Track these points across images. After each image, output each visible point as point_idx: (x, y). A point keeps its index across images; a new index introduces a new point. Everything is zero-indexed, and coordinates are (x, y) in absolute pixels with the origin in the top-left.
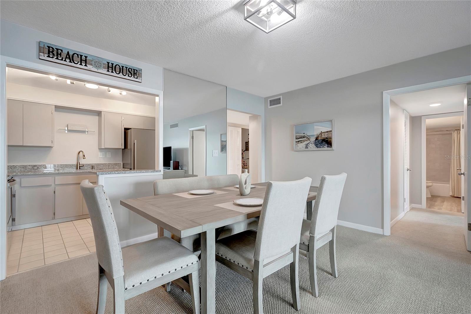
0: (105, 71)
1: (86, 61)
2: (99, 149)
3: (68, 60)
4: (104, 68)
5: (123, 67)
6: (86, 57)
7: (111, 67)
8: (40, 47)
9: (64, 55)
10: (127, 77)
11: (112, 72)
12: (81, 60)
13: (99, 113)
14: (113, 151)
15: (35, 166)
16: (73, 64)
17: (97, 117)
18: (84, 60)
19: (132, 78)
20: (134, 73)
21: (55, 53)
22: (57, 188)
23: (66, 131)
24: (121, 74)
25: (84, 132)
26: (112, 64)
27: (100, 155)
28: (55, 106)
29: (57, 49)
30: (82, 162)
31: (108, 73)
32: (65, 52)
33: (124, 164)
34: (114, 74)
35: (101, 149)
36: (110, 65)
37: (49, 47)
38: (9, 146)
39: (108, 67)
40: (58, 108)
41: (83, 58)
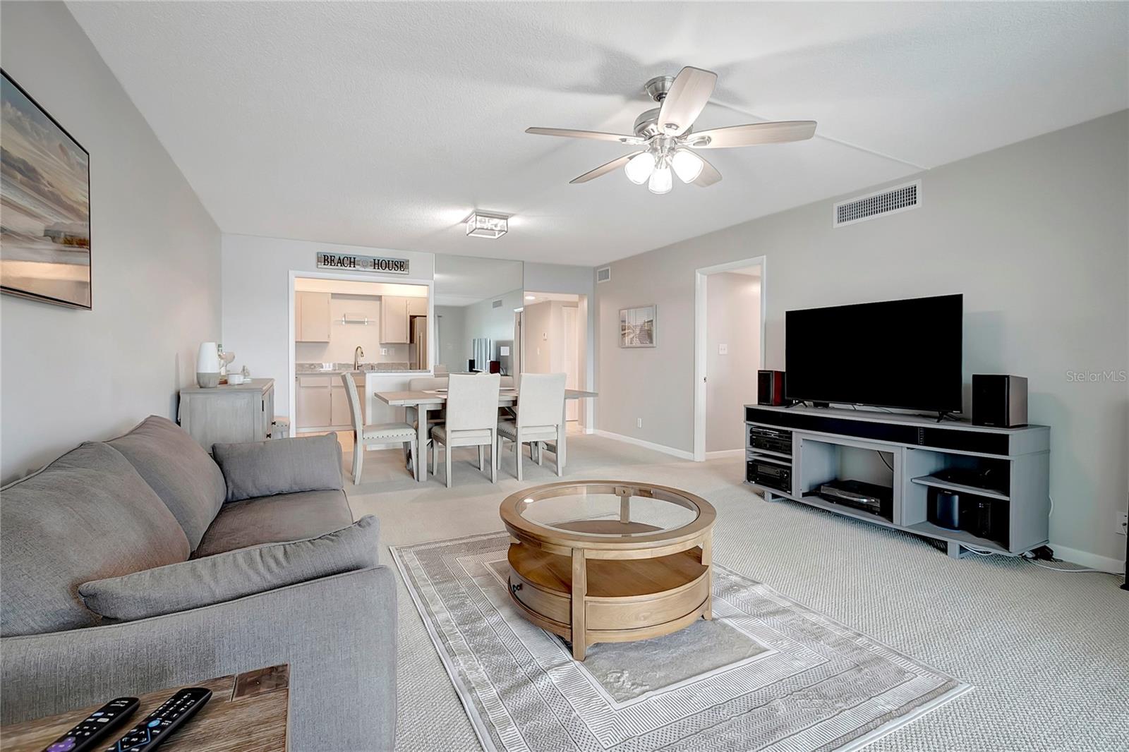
0: (371, 269)
1: (354, 262)
2: (381, 344)
3: (339, 265)
4: (371, 266)
5: (389, 261)
6: (354, 258)
7: (378, 264)
8: (318, 257)
9: (336, 261)
10: (393, 271)
11: (378, 268)
12: (350, 262)
13: (379, 298)
14: (397, 346)
15: (312, 364)
16: (343, 267)
17: (378, 302)
18: (352, 262)
19: (399, 271)
20: (400, 265)
21: (329, 260)
22: (334, 390)
23: (344, 323)
24: (387, 269)
25: (363, 323)
26: (379, 260)
27: (383, 351)
28: (332, 294)
29: (331, 257)
30: (361, 361)
31: (374, 270)
32: (337, 257)
33: (411, 364)
34: (381, 270)
35: (382, 345)
36: (376, 261)
37: (325, 256)
38: (296, 342)
39: (375, 264)
40: (335, 296)
41: (352, 260)
